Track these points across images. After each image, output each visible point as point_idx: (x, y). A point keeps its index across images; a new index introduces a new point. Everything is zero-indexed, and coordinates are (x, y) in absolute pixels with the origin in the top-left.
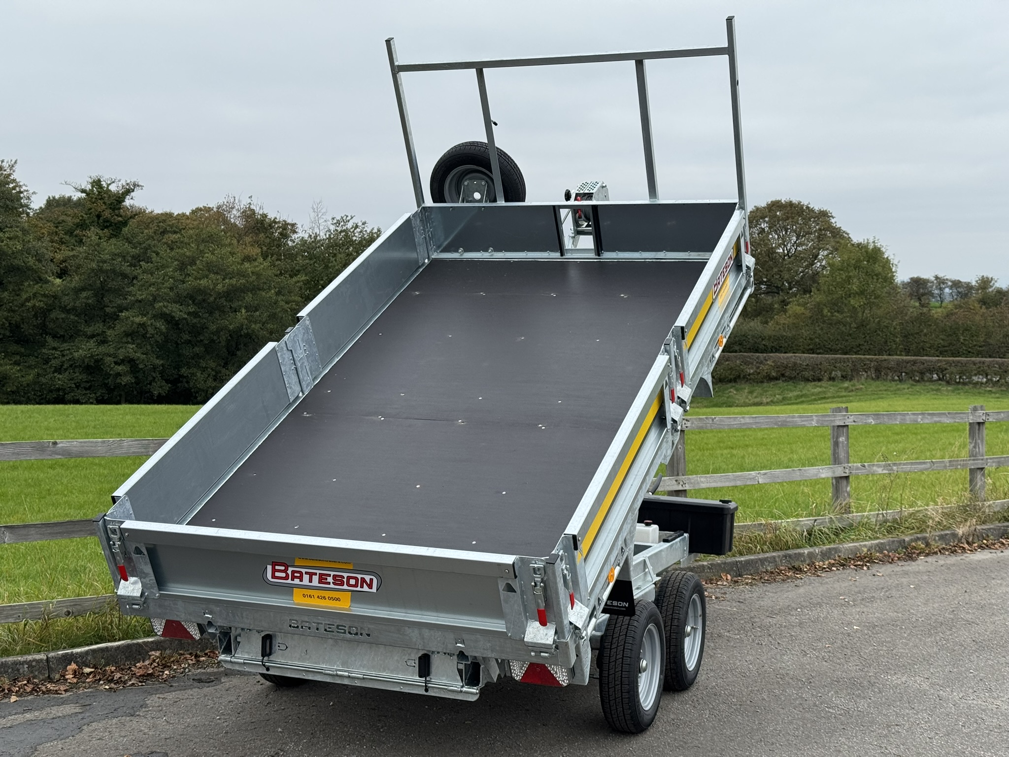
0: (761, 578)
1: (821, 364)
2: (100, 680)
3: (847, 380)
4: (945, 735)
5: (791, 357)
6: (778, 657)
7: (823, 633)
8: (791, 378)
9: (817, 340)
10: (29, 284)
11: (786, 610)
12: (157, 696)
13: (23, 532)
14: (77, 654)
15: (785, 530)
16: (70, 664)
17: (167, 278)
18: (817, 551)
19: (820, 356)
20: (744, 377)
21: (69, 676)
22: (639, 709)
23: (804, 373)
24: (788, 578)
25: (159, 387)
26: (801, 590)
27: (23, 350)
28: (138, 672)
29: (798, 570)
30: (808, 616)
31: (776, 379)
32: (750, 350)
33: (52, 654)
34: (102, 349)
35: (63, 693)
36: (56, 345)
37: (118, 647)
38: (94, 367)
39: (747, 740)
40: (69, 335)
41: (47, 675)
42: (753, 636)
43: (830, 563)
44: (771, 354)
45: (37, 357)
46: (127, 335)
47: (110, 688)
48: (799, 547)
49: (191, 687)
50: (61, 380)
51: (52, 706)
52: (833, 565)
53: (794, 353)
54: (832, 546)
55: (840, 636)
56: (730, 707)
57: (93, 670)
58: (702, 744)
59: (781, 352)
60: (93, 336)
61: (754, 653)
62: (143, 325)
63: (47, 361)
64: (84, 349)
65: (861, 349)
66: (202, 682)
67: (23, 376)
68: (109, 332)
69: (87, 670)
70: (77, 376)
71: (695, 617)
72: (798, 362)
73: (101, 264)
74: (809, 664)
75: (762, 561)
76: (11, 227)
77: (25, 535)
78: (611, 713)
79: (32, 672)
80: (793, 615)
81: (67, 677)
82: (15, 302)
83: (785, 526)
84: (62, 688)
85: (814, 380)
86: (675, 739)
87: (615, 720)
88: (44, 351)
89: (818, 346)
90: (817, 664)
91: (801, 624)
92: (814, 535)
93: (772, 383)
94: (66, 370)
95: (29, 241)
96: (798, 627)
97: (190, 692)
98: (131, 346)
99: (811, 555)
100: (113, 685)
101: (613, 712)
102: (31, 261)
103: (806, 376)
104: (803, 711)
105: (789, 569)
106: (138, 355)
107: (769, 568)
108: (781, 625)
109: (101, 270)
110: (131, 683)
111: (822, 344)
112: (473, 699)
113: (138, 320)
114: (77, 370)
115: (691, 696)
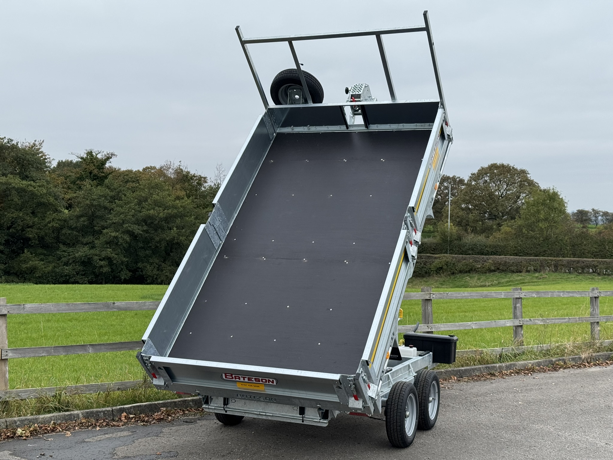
0: (473, 378)
1: (521, 262)
2: (138, 421)
3: (537, 272)
4: (558, 451)
5: (503, 258)
6: (478, 416)
7: (503, 405)
8: (503, 271)
9: (519, 248)
10: (50, 213)
11: (485, 394)
12: (167, 428)
13: (98, 347)
14: (126, 408)
15: (487, 354)
16: (123, 413)
17: (130, 210)
18: (504, 365)
19: (521, 257)
20: (475, 270)
21: (123, 419)
22: (405, 435)
23: (511, 268)
24: (487, 379)
25: (125, 274)
26: (494, 385)
27: (46, 252)
28: (156, 417)
29: (494, 375)
30: (495, 397)
31: (494, 271)
32: (479, 253)
33: (114, 408)
34: (92, 251)
35: (121, 426)
36: (65, 249)
37: (145, 405)
38: (87, 262)
39: (459, 451)
40: (73, 243)
41: (112, 418)
42: (466, 406)
43: (510, 372)
44: (491, 256)
45: (54, 256)
46: (107, 243)
47: (144, 424)
48: (494, 363)
49: (183, 425)
50: (67, 270)
51: (118, 432)
52: (512, 373)
53: (505, 255)
54: (512, 363)
55: (511, 407)
56: (451, 437)
57: (134, 416)
58: (436, 453)
59: (497, 255)
60: (86, 244)
61: (466, 414)
62: (116, 237)
63: (60, 259)
64: (81, 252)
65: (546, 253)
66: (188, 422)
67: (45, 268)
68: (96, 242)
69: (131, 416)
70: (77, 268)
71: (435, 393)
72: (507, 261)
73: (92, 202)
74: (494, 419)
75: (474, 370)
76: (40, 180)
77: (99, 349)
78: (391, 436)
79: (105, 416)
80: (488, 397)
81: (122, 419)
82: (41, 224)
83: (486, 352)
84: (120, 424)
85: (517, 272)
86: (423, 450)
87: (393, 440)
88: (58, 252)
89: (520, 251)
90: (497, 419)
91: (491, 401)
92: (503, 357)
93: (492, 273)
94: (70, 264)
95: (51, 188)
96: (490, 402)
97: (182, 427)
98: (109, 250)
99: (500, 367)
100: (145, 423)
101: (392, 436)
102: (52, 199)
103: (512, 269)
104: (488, 440)
105: (488, 374)
106: (113, 255)
107: (477, 374)
108: (481, 402)
109: (92, 205)
110: (153, 422)
111: (522, 250)
112: (326, 425)
113: (113, 234)
114: (77, 264)
115: (432, 432)
